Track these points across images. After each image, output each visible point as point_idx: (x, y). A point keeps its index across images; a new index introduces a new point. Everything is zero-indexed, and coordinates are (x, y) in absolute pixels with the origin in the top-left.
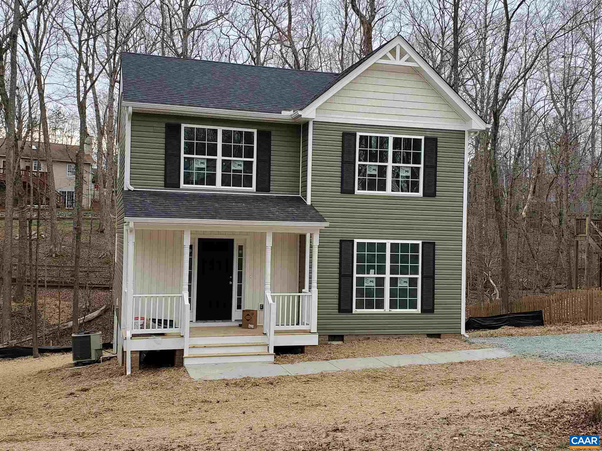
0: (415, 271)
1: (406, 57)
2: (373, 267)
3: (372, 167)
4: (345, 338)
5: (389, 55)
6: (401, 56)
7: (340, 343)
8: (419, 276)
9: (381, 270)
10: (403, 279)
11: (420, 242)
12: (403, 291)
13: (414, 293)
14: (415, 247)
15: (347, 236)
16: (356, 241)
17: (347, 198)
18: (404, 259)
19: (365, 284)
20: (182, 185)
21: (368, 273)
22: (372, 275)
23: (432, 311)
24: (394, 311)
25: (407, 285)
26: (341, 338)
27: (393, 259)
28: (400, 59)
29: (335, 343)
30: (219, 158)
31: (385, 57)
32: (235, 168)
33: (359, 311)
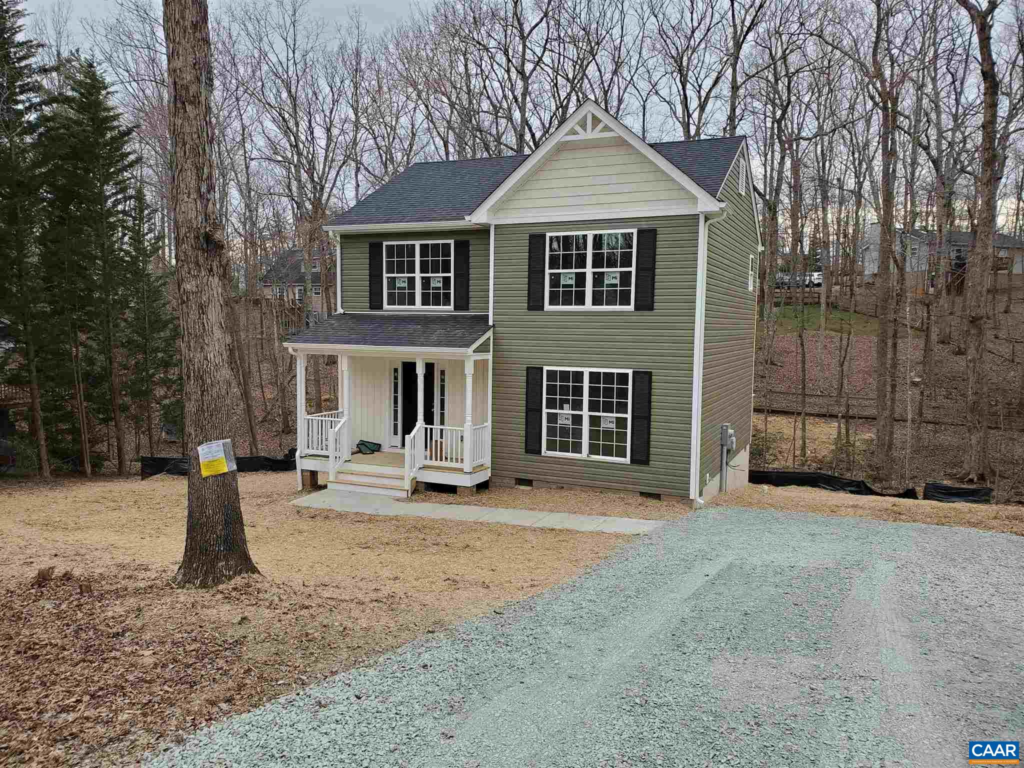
0: (622, 408)
1: (601, 126)
2: (567, 401)
3: (568, 275)
4: (534, 483)
5: (578, 129)
6: (594, 126)
7: (529, 488)
8: (629, 416)
9: (578, 405)
10: (608, 420)
11: (630, 372)
12: (608, 434)
13: (622, 437)
14: (623, 378)
15: (535, 363)
16: (546, 368)
17: (535, 316)
18: (608, 392)
19: (559, 422)
20: (386, 306)
21: (562, 408)
22: (567, 411)
23: (646, 462)
24: (595, 457)
25: (614, 426)
26: (529, 483)
27: (593, 392)
28: (593, 129)
29: (522, 487)
30: (418, 275)
31: (573, 132)
32: (434, 286)
33: (551, 453)
